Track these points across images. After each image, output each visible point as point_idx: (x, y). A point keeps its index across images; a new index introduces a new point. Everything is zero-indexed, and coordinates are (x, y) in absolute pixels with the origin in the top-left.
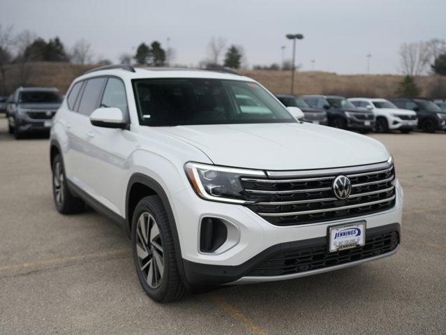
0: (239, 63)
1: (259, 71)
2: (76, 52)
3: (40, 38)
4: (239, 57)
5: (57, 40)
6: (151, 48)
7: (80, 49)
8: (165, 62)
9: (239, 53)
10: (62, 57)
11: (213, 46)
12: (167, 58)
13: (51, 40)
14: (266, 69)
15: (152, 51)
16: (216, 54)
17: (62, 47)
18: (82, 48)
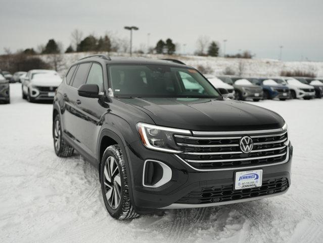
0: (218, 53)
4: (218, 49)
5: (107, 38)
6: (166, 43)
9: (217, 47)
11: (201, 42)
13: (101, 37)
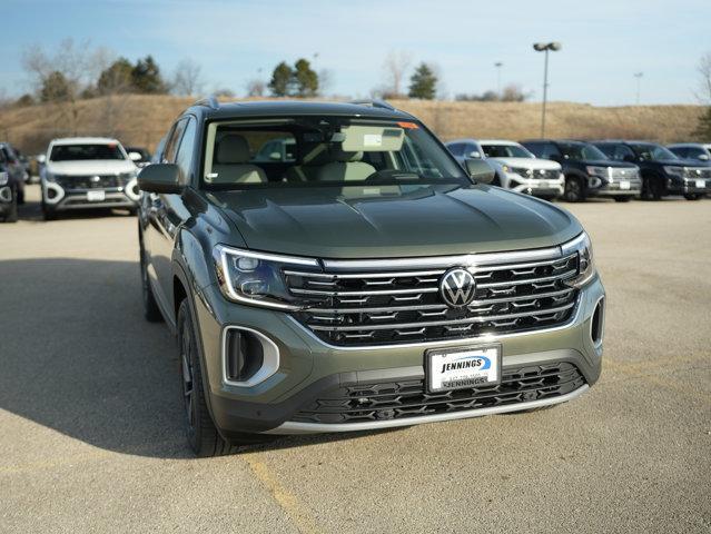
1: (466, 103)
2: (179, 78)
3: (122, 58)
5: (149, 60)
6: (294, 69)
7: (185, 74)
8: (317, 91)
9: (433, 76)
10: (158, 87)
11: (393, 68)
12: (320, 84)
13: (139, 62)
14: (476, 99)
15: (296, 75)
16: (397, 78)
17: (156, 72)
18: (189, 72)
